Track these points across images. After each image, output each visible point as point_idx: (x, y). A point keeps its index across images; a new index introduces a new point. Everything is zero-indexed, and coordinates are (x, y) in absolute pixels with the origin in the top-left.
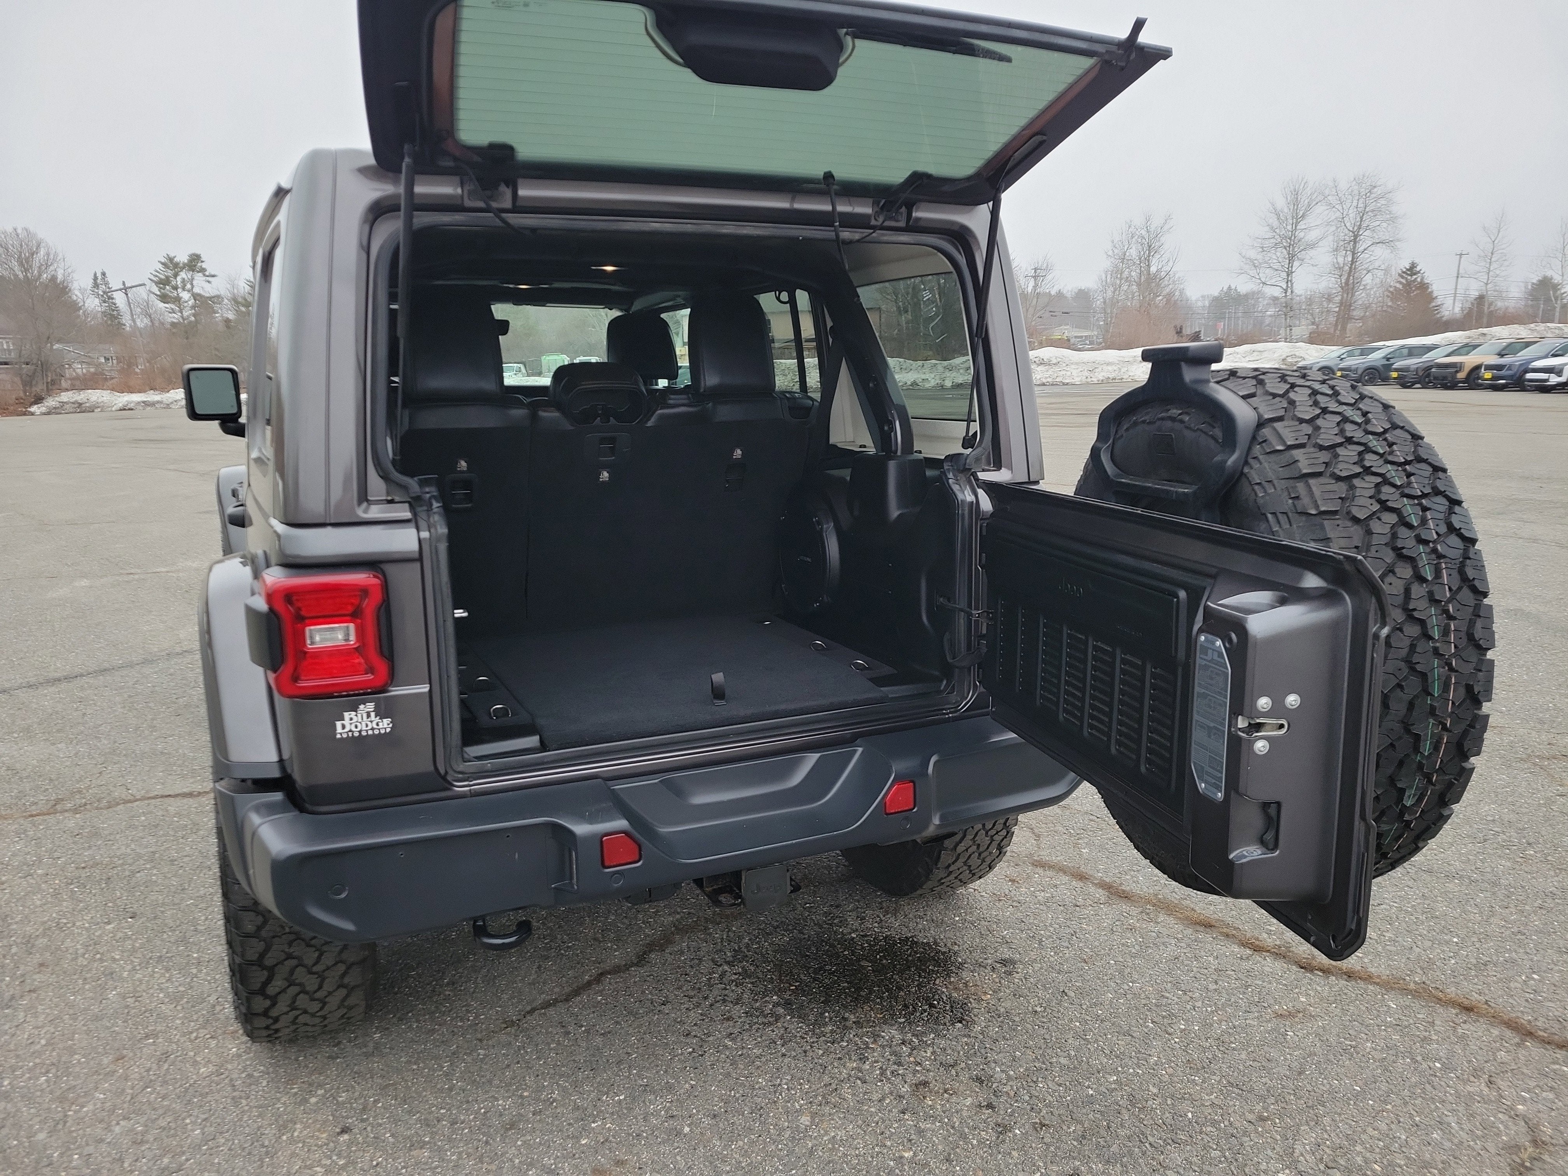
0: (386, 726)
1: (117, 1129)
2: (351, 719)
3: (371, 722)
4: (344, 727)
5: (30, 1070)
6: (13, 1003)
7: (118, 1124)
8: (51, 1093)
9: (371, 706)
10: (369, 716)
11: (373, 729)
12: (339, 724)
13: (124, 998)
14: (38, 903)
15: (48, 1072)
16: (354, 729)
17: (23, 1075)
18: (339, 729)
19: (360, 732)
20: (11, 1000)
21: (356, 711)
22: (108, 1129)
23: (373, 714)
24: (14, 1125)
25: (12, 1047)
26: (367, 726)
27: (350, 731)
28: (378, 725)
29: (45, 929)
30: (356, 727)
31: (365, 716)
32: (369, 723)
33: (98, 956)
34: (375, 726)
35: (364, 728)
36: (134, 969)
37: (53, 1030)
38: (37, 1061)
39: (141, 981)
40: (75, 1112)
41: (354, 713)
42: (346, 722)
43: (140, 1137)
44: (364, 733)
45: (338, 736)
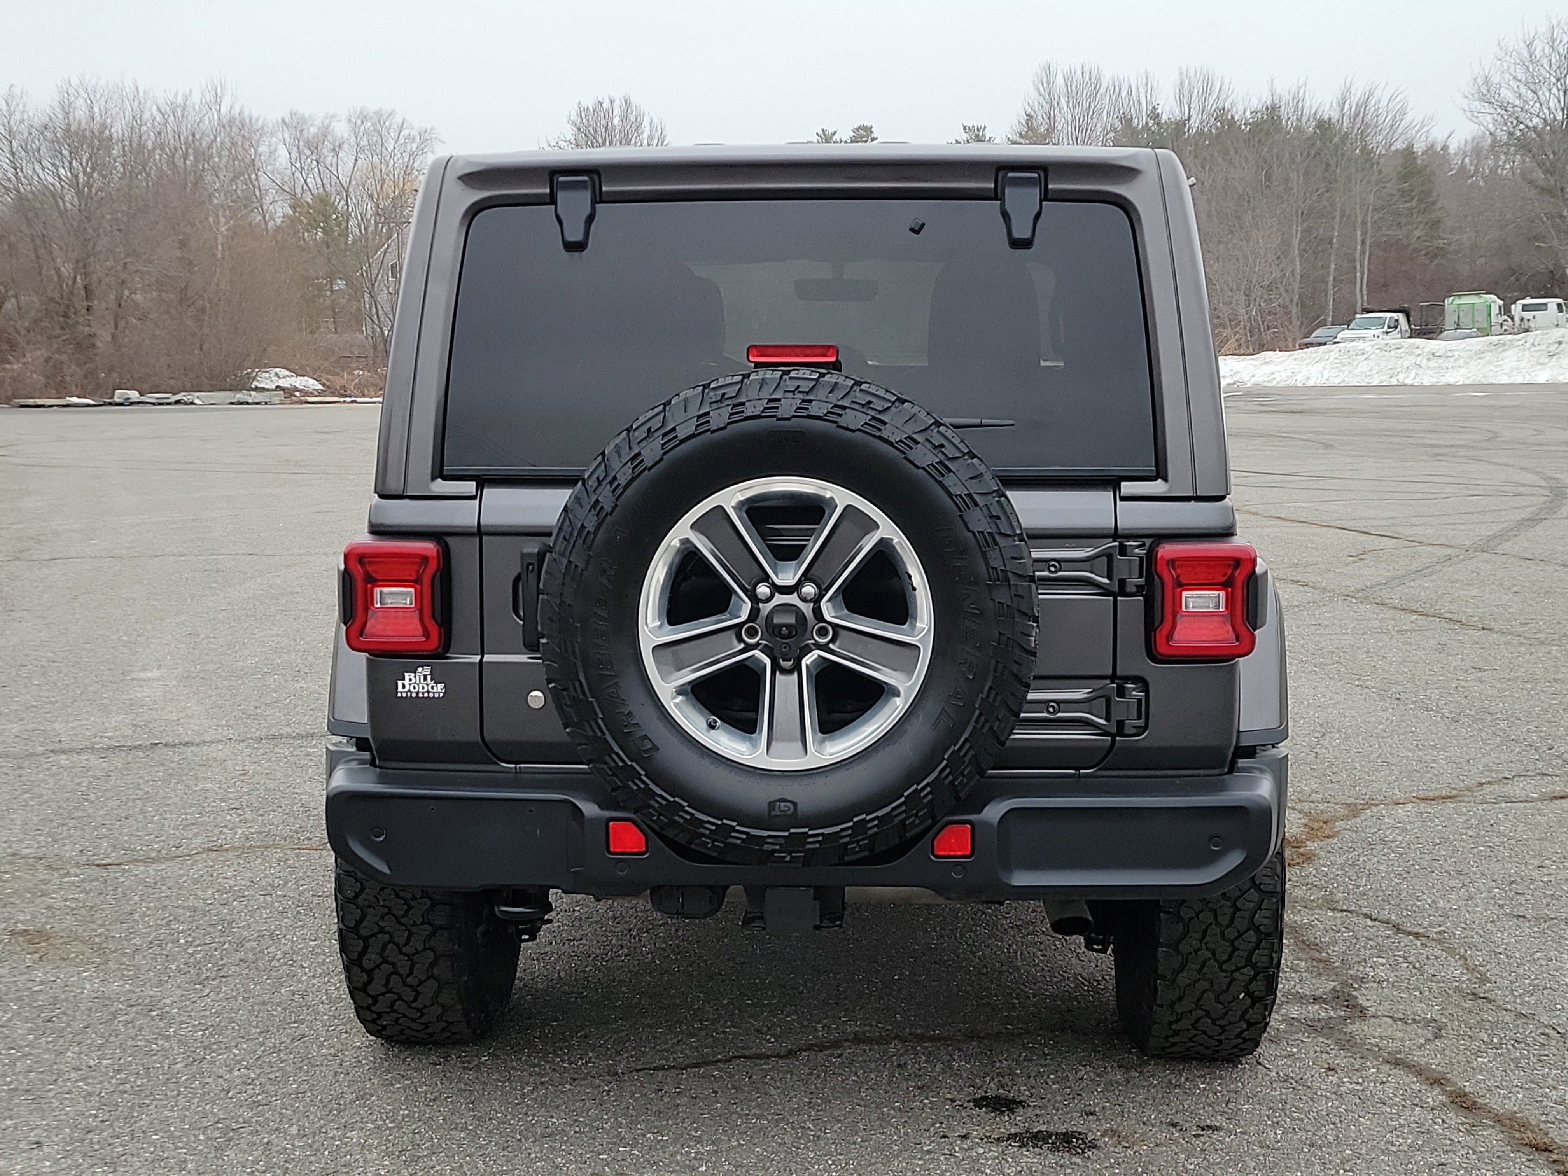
0: (439, 690)
1: (236, 1073)
2: (410, 680)
3: (428, 685)
4: (404, 686)
5: (194, 1026)
6: (205, 982)
7: (239, 1070)
8: (201, 1043)
9: (427, 670)
10: (425, 679)
11: (428, 692)
12: (400, 683)
13: (293, 994)
14: (265, 916)
15: (207, 1029)
16: (412, 690)
17: (187, 1027)
18: (400, 689)
19: (417, 693)
20: (204, 980)
21: (415, 673)
22: (230, 1071)
23: (429, 678)
24: (163, 1056)
25: (189, 1009)
26: (423, 688)
27: (409, 691)
28: (432, 688)
29: (259, 936)
30: (414, 688)
31: (422, 678)
32: (426, 686)
33: (291, 962)
34: (430, 690)
35: (421, 690)
36: (314, 976)
37: (225, 1004)
38: (203, 1021)
39: (314, 985)
40: (212, 1057)
41: (413, 675)
42: (407, 682)
43: (250, 1081)
44: (421, 695)
45: (399, 695)
